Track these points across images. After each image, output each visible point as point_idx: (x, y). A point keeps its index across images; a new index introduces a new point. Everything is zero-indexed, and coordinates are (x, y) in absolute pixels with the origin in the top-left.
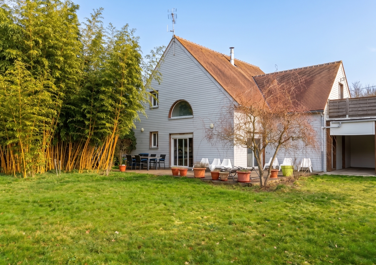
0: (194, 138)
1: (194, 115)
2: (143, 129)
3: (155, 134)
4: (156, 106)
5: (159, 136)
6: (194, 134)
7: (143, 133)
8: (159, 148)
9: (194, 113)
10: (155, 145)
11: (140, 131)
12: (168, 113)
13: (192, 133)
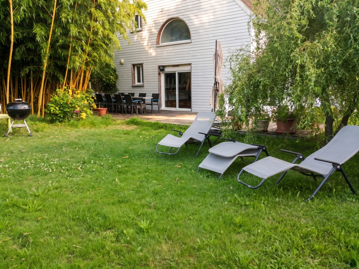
0: (192, 71)
1: (192, 38)
2: (122, 61)
3: (140, 67)
4: (139, 29)
5: (144, 69)
6: (192, 66)
7: (123, 65)
8: (145, 85)
9: (192, 35)
10: (139, 81)
11: (119, 63)
12: (156, 38)
13: (190, 64)
